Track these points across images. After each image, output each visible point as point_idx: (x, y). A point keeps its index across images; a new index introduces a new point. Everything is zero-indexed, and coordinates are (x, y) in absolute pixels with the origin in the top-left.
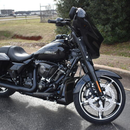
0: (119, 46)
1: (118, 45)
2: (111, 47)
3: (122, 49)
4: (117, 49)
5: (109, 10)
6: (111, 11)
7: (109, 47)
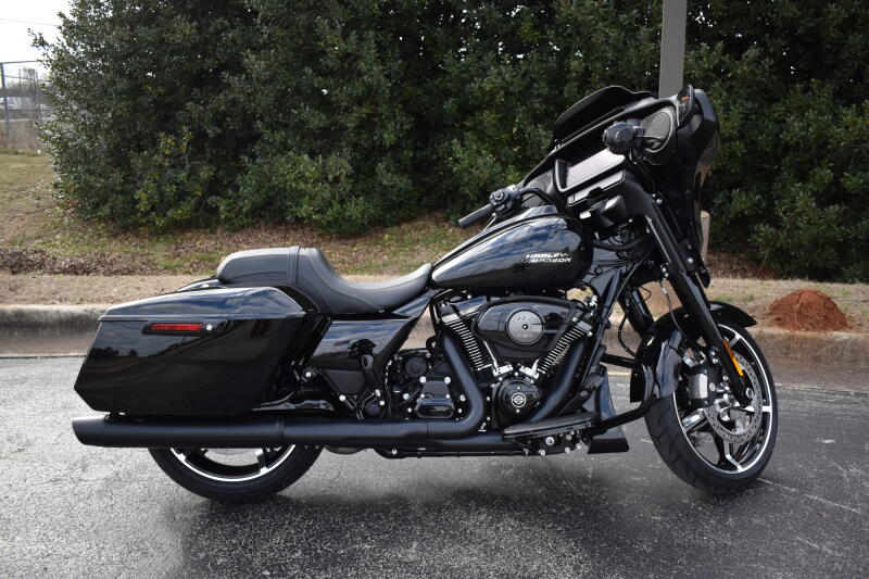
0: (390, 239)
1: (387, 236)
2: (360, 246)
3: (411, 250)
4: (394, 254)
5: (343, 94)
6: (350, 95)
7: (353, 246)
